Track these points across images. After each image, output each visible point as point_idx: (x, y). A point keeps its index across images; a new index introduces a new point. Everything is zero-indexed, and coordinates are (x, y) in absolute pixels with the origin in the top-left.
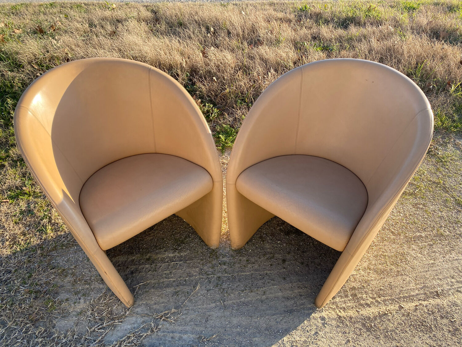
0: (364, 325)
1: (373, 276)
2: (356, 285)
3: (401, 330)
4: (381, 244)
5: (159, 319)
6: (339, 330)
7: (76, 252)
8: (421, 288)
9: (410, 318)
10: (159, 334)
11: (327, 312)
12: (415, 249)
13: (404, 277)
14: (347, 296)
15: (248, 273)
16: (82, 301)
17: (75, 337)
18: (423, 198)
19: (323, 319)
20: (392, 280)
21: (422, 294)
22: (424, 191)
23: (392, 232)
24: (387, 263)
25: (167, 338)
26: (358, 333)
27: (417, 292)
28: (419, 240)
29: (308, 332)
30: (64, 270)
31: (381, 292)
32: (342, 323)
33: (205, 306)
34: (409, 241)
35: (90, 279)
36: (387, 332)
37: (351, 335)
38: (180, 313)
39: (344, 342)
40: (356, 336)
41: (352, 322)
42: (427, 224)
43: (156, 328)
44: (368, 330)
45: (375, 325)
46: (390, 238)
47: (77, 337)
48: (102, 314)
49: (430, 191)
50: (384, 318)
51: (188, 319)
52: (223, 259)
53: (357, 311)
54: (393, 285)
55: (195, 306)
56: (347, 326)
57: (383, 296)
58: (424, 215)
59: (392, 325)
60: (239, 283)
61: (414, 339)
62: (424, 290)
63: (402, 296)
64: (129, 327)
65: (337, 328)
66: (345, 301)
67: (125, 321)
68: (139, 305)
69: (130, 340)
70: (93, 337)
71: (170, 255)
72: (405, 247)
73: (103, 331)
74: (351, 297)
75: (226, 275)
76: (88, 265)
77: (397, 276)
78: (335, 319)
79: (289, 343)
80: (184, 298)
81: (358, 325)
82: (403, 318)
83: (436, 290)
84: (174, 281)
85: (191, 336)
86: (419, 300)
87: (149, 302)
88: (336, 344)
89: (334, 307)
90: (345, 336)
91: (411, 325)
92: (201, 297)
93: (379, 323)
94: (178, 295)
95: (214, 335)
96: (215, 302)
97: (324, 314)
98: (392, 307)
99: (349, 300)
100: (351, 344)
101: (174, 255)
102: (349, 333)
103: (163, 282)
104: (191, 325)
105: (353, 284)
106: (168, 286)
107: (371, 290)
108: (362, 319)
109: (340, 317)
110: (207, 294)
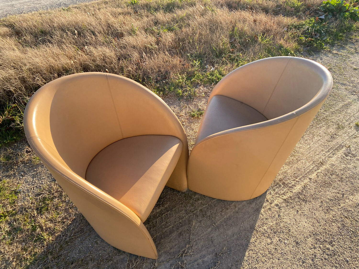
1: (286, 168)
3: (318, 191)
5: (181, 257)
6: (289, 207)
7: (82, 243)
8: (313, 164)
9: (318, 183)
10: (188, 266)
11: (277, 201)
13: (301, 161)
19: (277, 205)
20: (296, 165)
21: (315, 166)
25: (195, 266)
26: (299, 204)
27: (312, 166)
30: (82, 260)
31: (296, 175)
32: (288, 202)
33: (205, 233)
35: (109, 256)
36: (312, 196)
37: (297, 207)
38: (193, 246)
39: (296, 213)
41: (293, 200)
43: (184, 264)
51: (200, 247)
53: (290, 192)
55: (198, 236)
56: (292, 203)
57: (298, 177)
63: (307, 172)
65: (287, 207)
68: (160, 255)
71: (157, 211)
75: (204, 206)
76: (99, 247)
77: (298, 162)
78: (283, 202)
79: (269, 229)
80: (188, 235)
81: (297, 200)
82: (315, 184)
83: (320, 161)
84: (173, 227)
85: (209, 256)
86: (316, 170)
87: (165, 250)
88: (293, 216)
89: (278, 195)
90: (294, 209)
91: (321, 186)
92: (199, 228)
93: (306, 193)
94: (182, 235)
95: (223, 248)
96: (209, 227)
97: (276, 202)
98: (306, 181)
99: (283, 188)
100: (300, 212)
101: (160, 209)
102: (295, 206)
103: (166, 231)
104: (204, 250)
105: (279, 177)
106: (171, 232)
107: (290, 176)
108: (296, 195)
109: (285, 200)
110: (201, 224)
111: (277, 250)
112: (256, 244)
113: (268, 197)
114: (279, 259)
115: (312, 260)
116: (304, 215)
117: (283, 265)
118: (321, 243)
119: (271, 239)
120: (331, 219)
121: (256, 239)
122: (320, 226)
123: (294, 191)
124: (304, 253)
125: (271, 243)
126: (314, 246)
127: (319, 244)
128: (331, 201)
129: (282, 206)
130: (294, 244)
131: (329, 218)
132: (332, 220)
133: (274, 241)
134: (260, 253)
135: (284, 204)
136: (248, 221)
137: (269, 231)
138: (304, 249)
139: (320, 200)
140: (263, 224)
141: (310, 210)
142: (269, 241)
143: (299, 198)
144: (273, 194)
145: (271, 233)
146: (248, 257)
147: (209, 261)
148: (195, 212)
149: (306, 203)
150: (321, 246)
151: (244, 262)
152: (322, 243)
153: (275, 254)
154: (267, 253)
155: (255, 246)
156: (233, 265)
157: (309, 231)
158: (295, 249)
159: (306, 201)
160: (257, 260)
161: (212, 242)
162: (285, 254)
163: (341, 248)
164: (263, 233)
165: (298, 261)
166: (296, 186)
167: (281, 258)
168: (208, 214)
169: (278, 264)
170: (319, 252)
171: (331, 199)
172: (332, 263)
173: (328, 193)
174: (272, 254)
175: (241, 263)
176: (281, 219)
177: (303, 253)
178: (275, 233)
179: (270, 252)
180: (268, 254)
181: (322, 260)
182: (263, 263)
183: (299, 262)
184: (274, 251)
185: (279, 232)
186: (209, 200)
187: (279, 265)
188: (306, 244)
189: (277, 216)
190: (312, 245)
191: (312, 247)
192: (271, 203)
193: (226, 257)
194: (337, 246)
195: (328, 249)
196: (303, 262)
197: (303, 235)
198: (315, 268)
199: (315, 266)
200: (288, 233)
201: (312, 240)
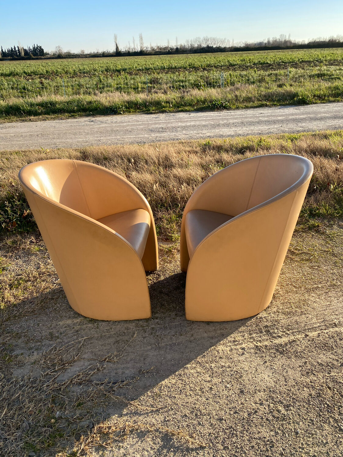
0: (277, 350)
1: (281, 316)
2: (269, 324)
3: (308, 351)
4: (286, 295)
5: (104, 361)
6: (257, 355)
7: (27, 321)
8: (322, 322)
9: (315, 342)
10: (105, 371)
11: (246, 344)
12: (315, 296)
13: (307, 315)
14: (261, 332)
15: (177, 323)
16: (35, 353)
17: (31, 380)
18: (317, 262)
20: (297, 318)
21: (323, 326)
22: (317, 257)
23: (294, 286)
24: (292, 307)
25: (112, 374)
26: (273, 356)
27: (318, 324)
28: (317, 290)
29: (231, 359)
30: (18, 334)
31: (290, 327)
32: (259, 350)
33: (142, 349)
34: (308, 291)
35: (41, 338)
36: (297, 353)
37: (268, 358)
38: (122, 355)
39: (262, 363)
40: (271, 358)
41: (267, 349)
42: (322, 279)
43: (102, 367)
44: (281, 353)
45: (286, 350)
46: (293, 290)
47: (32, 380)
48: (54, 362)
49: (322, 257)
50: (293, 344)
51: (129, 359)
52: (155, 315)
53: (271, 341)
54: (299, 322)
55: (134, 349)
56: (264, 352)
57: (291, 330)
58: (319, 273)
59: (300, 348)
60: (170, 331)
61: (319, 356)
62: (324, 323)
63: (307, 328)
64: (77, 369)
65: (255, 354)
66: (260, 335)
67: (74, 365)
68: (85, 353)
69: (80, 377)
70: (47, 379)
72: (306, 295)
73: (55, 373)
74: (265, 333)
75: (159, 326)
76: (38, 329)
77: (301, 315)
78: (253, 348)
79: (216, 368)
81: (273, 351)
82: (309, 343)
83: (334, 322)
84: (114, 334)
85: (133, 370)
86: (321, 330)
88: (256, 365)
89: (252, 340)
90: (263, 359)
91: (316, 346)
92: (139, 342)
93: (290, 348)
94: (118, 343)
95: (151, 368)
96: (151, 345)
100: (268, 364)
102: (266, 357)
105: (266, 324)
107: (281, 327)
108: (276, 346)
109: (257, 346)
110: (144, 340)
111: (212, 390)
113: (239, 338)
114: (207, 399)
115: (249, 415)
116: (271, 369)
117: (209, 407)
118: (273, 402)
119: (212, 378)
120: (305, 383)
122: (286, 385)
123: (274, 342)
124: (244, 404)
125: (209, 382)
126: (262, 402)
127: (270, 402)
128: (320, 365)
129: (249, 351)
130: (237, 391)
131: (304, 382)
132: (307, 384)
133: (215, 380)
134: (190, 386)
135: (252, 351)
138: (247, 401)
139: (304, 360)
140: (213, 361)
142: (209, 378)
144: (247, 338)
147: (129, 375)
148: (145, 328)
149: (283, 357)
150: (272, 405)
152: (275, 403)
153: (207, 393)
157: (266, 386)
159: (285, 356)
160: (181, 390)
161: (145, 359)
162: (219, 397)
163: (298, 416)
167: (210, 399)
169: (203, 403)
170: (264, 409)
171: (321, 364)
172: (274, 427)
173: (321, 356)
174: (203, 391)
177: (242, 404)
179: (201, 389)
180: (199, 390)
181: (262, 418)
182: (186, 397)
183: (230, 410)
184: (207, 390)
188: (252, 397)
191: (258, 402)
193: (149, 377)
194: (294, 413)
195: (279, 411)
196: (236, 413)
197: (256, 386)
198: (247, 423)
199: (248, 421)
200: (237, 378)
201: (263, 396)
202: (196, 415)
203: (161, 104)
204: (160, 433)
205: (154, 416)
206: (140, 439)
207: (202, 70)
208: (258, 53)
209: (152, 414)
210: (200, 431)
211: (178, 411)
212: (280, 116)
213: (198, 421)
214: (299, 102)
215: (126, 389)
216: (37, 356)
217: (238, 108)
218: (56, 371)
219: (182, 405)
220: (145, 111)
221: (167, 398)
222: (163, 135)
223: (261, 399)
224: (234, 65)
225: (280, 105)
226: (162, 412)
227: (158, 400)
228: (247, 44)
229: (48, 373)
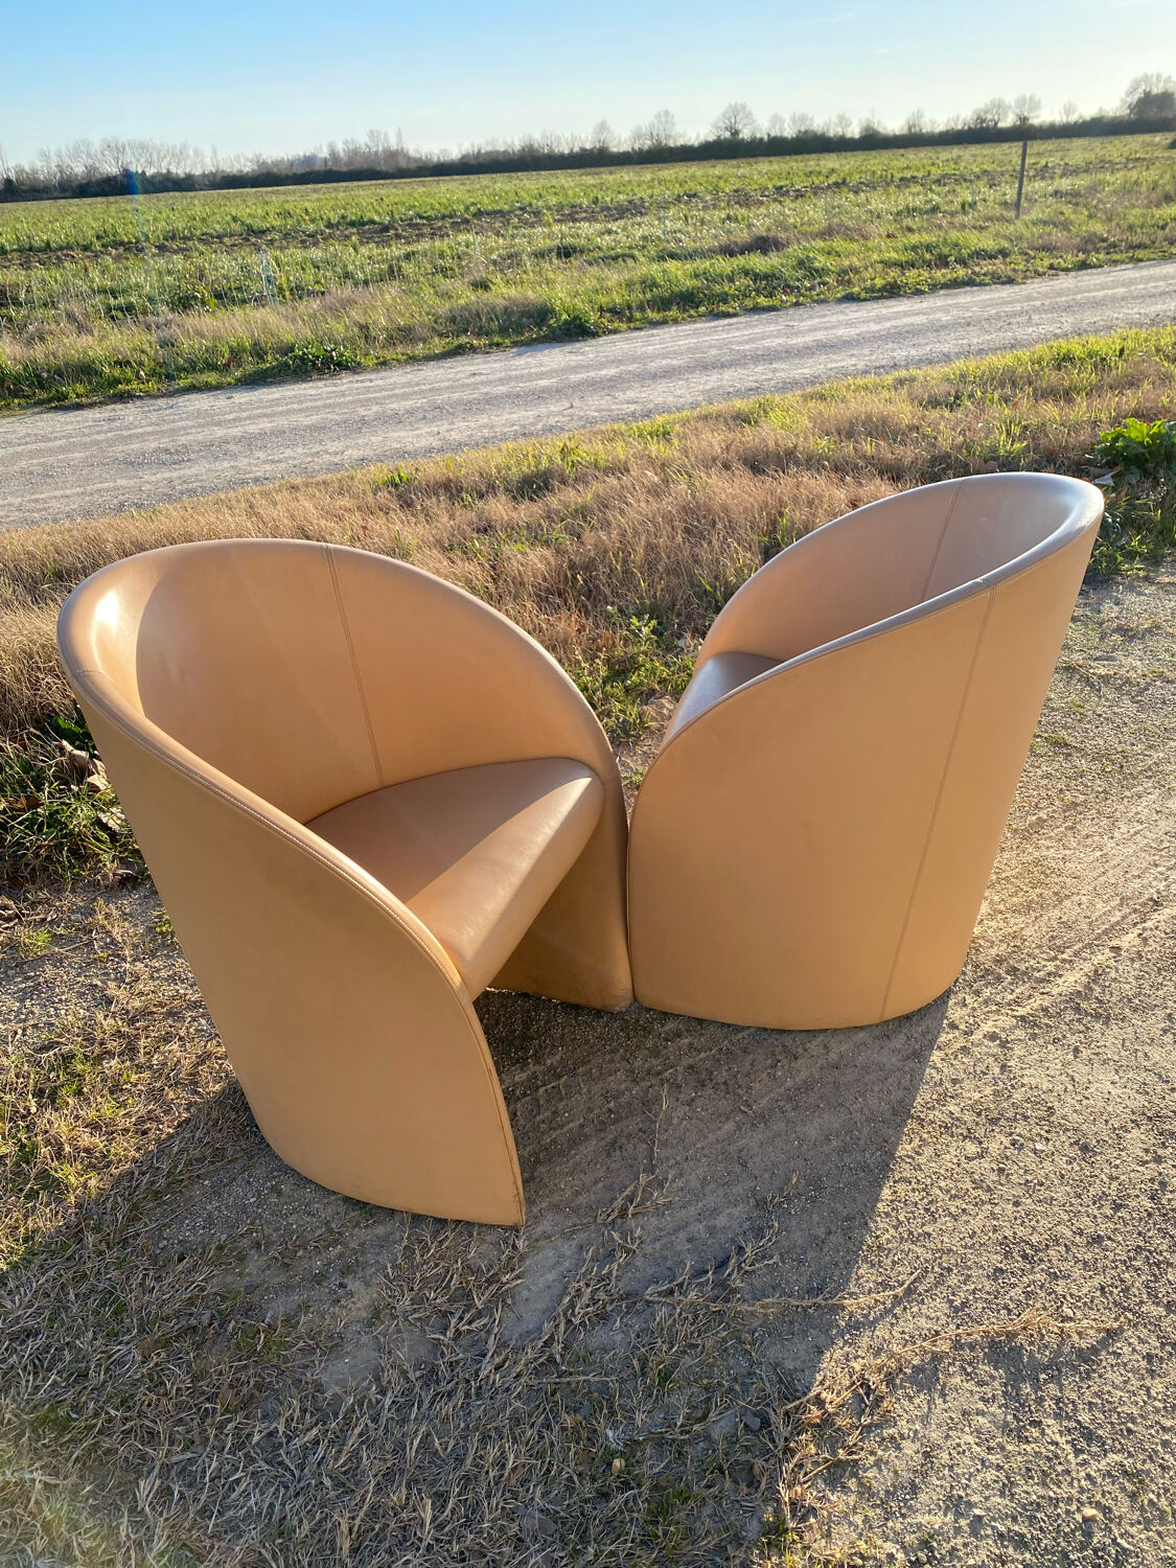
1: (1018, 921)
2: (1001, 949)
3: (1151, 986)
5: (621, 1219)
6: (1040, 1041)
8: (1121, 905)
9: (1149, 960)
10: (648, 1247)
11: (990, 1023)
12: (1051, 844)
13: (1075, 898)
16: (354, 1285)
19: (993, 1037)
20: (1057, 913)
21: (1130, 913)
24: (1021, 889)
25: (678, 1247)
26: (1082, 1028)
27: (1118, 913)
28: (1043, 828)
29: (985, 1074)
30: (221, 1247)
31: (1058, 942)
33: (711, 1137)
36: (1130, 1001)
37: (1072, 1039)
38: (665, 1178)
39: (1070, 1057)
40: (1081, 1037)
41: (1054, 1017)
43: (632, 1239)
44: (1093, 1014)
45: (1098, 1001)
47: (418, 1374)
48: (448, 1285)
50: (1104, 979)
51: (694, 1183)
53: (1042, 993)
54: (1068, 921)
55: (686, 1149)
56: (1051, 1026)
57: (1068, 947)
59: (1127, 986)
62: (1128, 905)
63: (1100, 931)
64: (551, 1277)
67: (527, 1270)
68: (536, 1217)
69: (585, 1299)
71: (517, 1079)
72: (1030, 849)
73: (484, 1321)
74: (1009, 976)
75: (703, 1055)
76: (283, 1203)
77: (1061, 902)
78: (1016, 1027)
79: (967, 1113)
80: (645, 1146)
81: (1069, 1016)
82: (1137, 965)
83: (1147, 896)
84: (582, 1126)
85: (735, 1211)
86: (1135, 924)
87: (556, 1198)
88: (1059, 1067)
89: (994, 1008)
90: (1063, 1045)
91: (1159, 969)
92: (685, 1123)
93: (1103, 993)
94: (621, 1148)
95: (789, 1180)
96: (728, 1119)
97: (987, 1027)
98: (1100, 957)
99: (1012, 984)
100: (1085, 1053)
101: (529, 1072)
102: (1064, 1037)
103: (554, 1141)
104: (713, 1192)
105: (993, 952)
106: (576, 1141)
107: (1037, 947)
108: (1067, 1002)
109: (1023, 1018)
110: (695, 1111)
111: (1008, 1174)
112: (921, 1160)
113: (955, 1013)
114: (1017, 1204)
115: (1152, 1198)
116: (1105, 1062)
119: (981, 1143)
121: (920, 1147)
123: (1055, 991)
124: (1117, 1178)
125: (981, 1156)
126: (1155, 1152)
129: (1013, 1037)
130: (1075, 1152)
133: (994, 1147)
134: (940, 1188)
135: (1020, 1033)
136: (881, 1090)
137: (968, 1117)
138: (1117, 1167)
139: (1161, 1013)
140: (942, 1099)
141: (1127, 1043)
142: (972, 1148)
143: (1077, 1009)
144: (976, 1005)
145: (977, 1124)
146: (892, 1201)
147: (735, 1225)
148: (667, 1074)
149: (1107, 1023)
151: (878, 1219)
153: (1000, 1187)
154: (969, 1185)
155: (918, 1168)
156: (834, 1229)
157: (1128, 1110)
158: (1078, 1168)
159: (1108, 1018)
160: (927, 1210)
161: (744, 1165)
162: (1042, 1184)
164: (946, 1127)
165: (1094, 1203)
166: (1060, 976)
167: (1024, 1200)
168: (721, 1075)
169: (1016, 1219)
174: (988, 1187)
175: (867, 1224)
176: (1015, 1078)
177: (1112, 1178)
178: (994, 1121)
179: (977, 1185)
180: (974, 1189)
182: (956, 1220)
183: (1099, 1208)
184: (996, 1178)
185: (1007, 1119)
186: (719, 1034)
187: (1019, 1222)
188: (1120, 1150)
189: (997, 1070)
190: (1147, 1151)
191: (1148, 1158)
192: (967, 1033)
193: (804, 1209)
196: (1117, 1207)
197: (1107, 1121)
198: (1166, 1221)
199: (1165, 1215)
200: (1044, 1119)
201: (1143, 1137)
202: (1025, 1257)
203: (99, 374)
204: (972, 1347)
205: (915, 1309)
206: (930, 1390)
207: (154, 250)
208: (315, 191)
209: (905, 1308)
210: (1071, 1295)
211: (970, 1268)
212: (541, 376)
213: (1042, 1270)
214: (569, 330)
215: (765, 1271)
216: (370, 1290)
217: (383, 364)
218: (479, 1315)
219: (965, 1247)
220: (50, 400)
221: (906, 1246)
222: (187, 472)
223: (1145, 1146)
224: (263, 232)
225: (515, 344)
226: (926, 1291)
227: (889, 1261)
228: (264, 163)
229: (457, 1330)
